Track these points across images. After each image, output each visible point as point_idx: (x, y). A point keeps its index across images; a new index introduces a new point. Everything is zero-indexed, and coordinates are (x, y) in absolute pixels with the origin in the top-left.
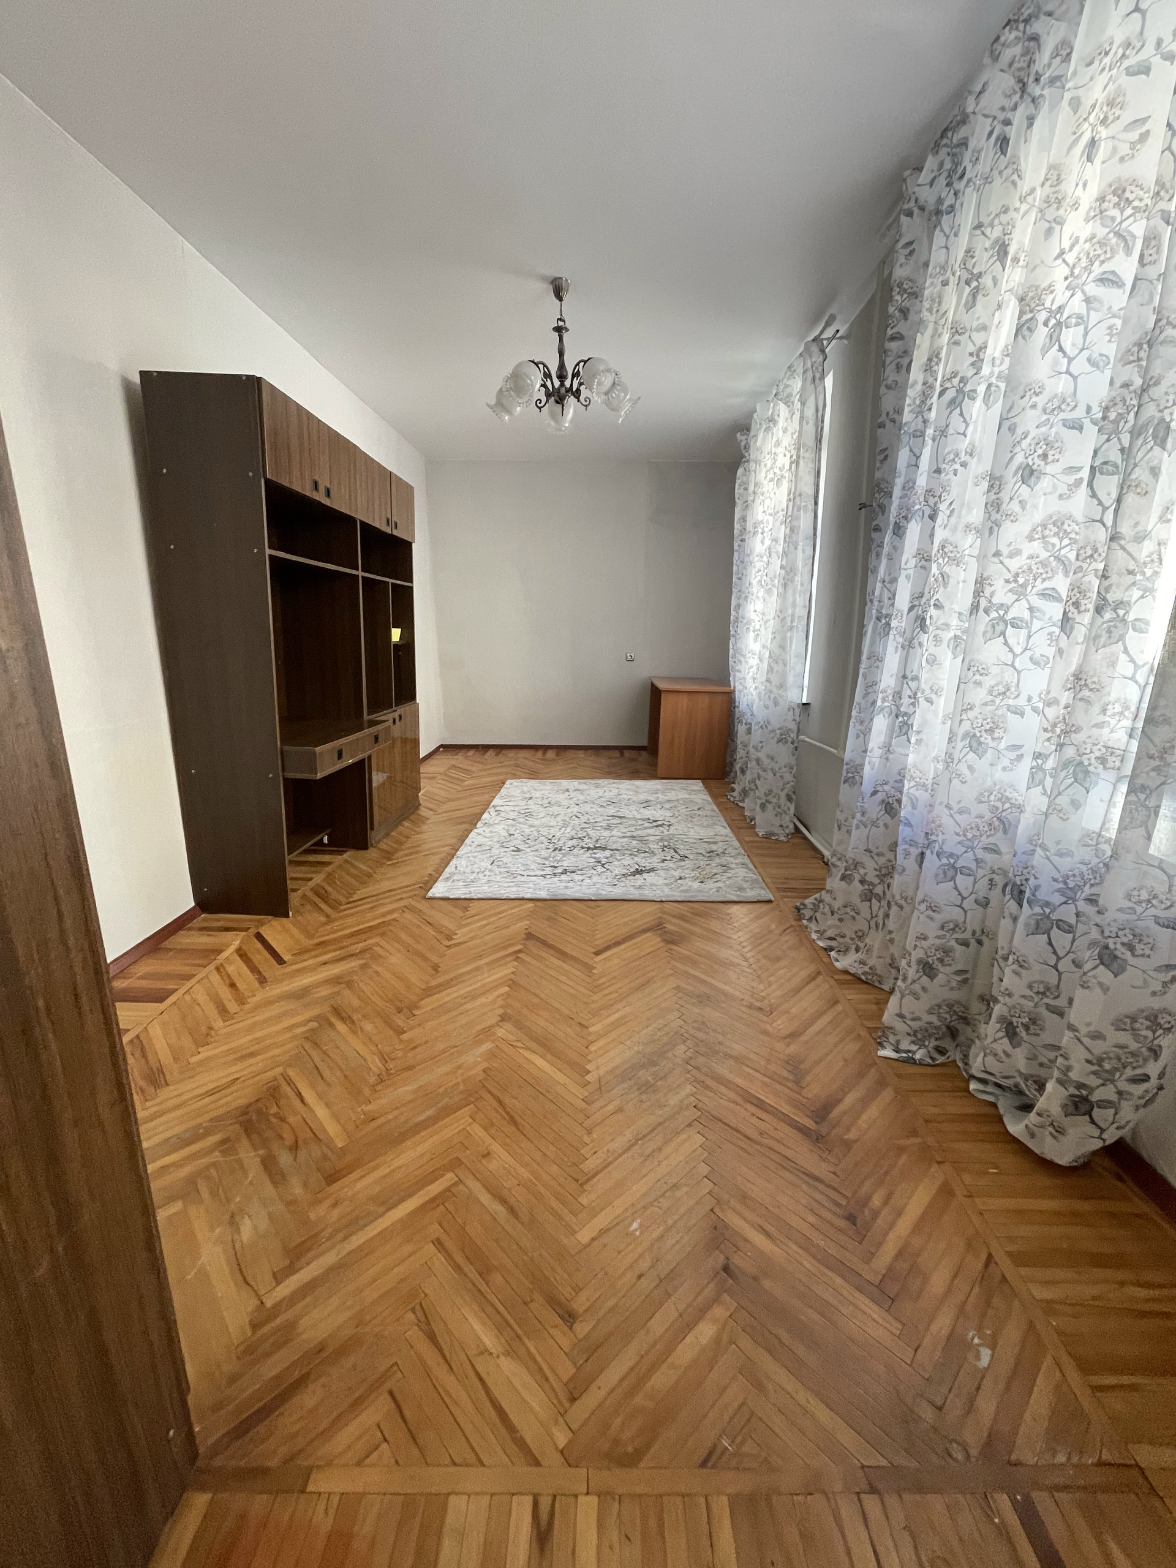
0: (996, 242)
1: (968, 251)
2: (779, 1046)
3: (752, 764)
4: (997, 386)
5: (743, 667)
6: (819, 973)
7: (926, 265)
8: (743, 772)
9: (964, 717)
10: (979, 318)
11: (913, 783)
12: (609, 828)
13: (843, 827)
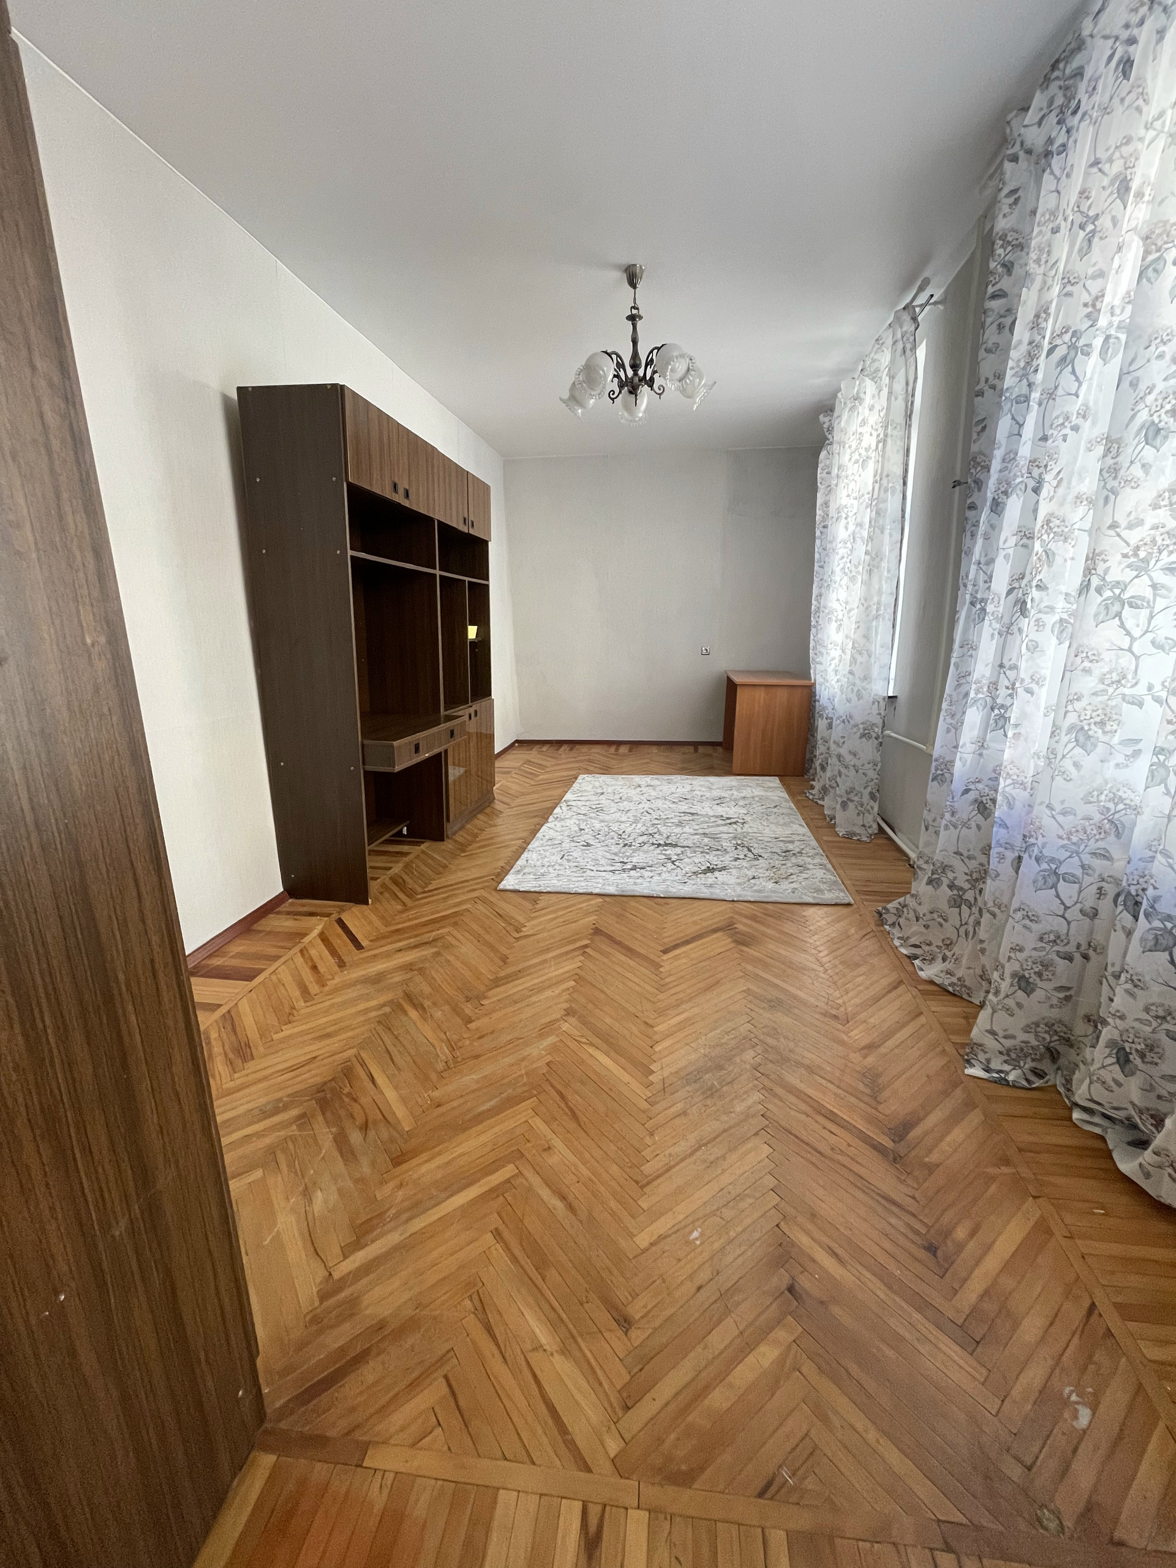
0: (1116, 177)
1: (1082, 193)
2: (855, 1057)
3: (833, 760)
4: (1117, 338)
5: (825, 659)
6: (901, 982)
7: (1034, 212)
8: (823, 768)
9: (1070, 708)
10: (1095, 264)
11: (1009, 781)
12: (680, 824)
13: (930, 828)
